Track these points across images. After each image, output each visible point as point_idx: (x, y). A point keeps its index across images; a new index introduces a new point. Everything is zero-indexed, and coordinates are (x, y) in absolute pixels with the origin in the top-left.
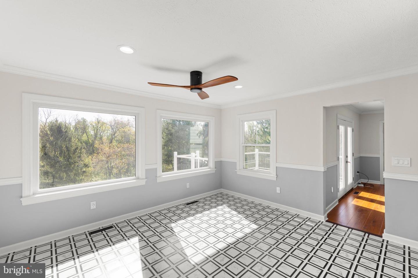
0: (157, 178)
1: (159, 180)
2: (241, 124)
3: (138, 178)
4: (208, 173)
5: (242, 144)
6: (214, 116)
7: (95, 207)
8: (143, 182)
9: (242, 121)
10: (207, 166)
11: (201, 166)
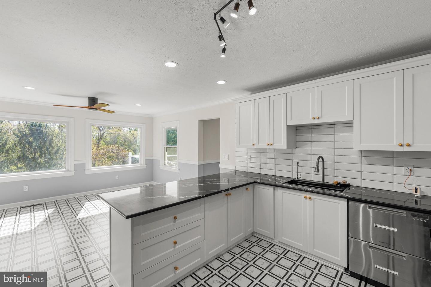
0: (86, 171)
1: (87, 172)
2: (163, 130)
3: (68, 171)
4: (139, 168)
5: (164, 145)
6: (145, 124)
7: (27, 190)
8: (72, 174)
9: (164, 128)
10: (138, 163)
11: (132, 163)
